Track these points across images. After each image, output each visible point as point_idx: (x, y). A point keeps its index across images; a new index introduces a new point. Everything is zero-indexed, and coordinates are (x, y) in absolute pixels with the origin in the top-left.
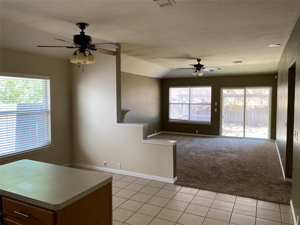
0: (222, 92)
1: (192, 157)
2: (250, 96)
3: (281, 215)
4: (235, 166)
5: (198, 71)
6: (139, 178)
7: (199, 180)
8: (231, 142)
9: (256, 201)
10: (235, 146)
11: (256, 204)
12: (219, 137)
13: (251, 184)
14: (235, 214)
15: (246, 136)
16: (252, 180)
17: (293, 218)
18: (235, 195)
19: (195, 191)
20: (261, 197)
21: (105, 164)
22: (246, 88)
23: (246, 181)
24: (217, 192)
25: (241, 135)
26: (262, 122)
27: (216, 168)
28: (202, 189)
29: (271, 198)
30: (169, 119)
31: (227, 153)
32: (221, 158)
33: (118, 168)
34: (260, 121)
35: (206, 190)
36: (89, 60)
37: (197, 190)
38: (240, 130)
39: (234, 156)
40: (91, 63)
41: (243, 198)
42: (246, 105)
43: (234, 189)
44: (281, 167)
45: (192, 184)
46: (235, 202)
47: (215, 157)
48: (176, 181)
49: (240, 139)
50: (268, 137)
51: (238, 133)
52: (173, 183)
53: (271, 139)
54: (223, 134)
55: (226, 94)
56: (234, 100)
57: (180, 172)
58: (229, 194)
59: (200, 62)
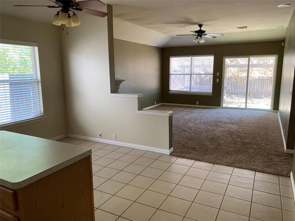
0: (225, 62)
1: (190, 128)
2: (254, 66)
3: (280, 188)
4: (234, 137)
5: (199, 37)
6: (134, 149)
7: (196, 151)
8: (231, 113)
9: (255, 173)
10: (235, 117)
11: (254, 176)
12: (220, 108)
13: (250, 156)
14: (232, 186)
15: (247, 107)
16: (251, 151)
17: (293, 191)
18: (232, 167)
19: (190, 162)
20: (260, 169)
21: (100, 135)
22: (250, 57)
23: (245, 152)
24: (214, 164)
25: (243, 106)
26: (265, 93)
27: (214, 139)
28: (199, 160)
29: (270, 170)
30: (169, 90)
31: (227, 123)
32: (220, 129)
33: (114, 139)
34: (263, 93)
35: (202, 161)
36: (74, 21)
37: (193, 161)
38: (242, 101)
39: (235, 127)
40: (76, 25)
41: (241, 169)
42: (250, 75)
43: (232, 160)
44: (282, 138)
45: (188, 156)
46: (232, 174)
47: (214, 128)
48: (172, 152)
49: (241, 110)
50: (270, 108)
51: (239, 104)
52: (169, 154)
53: (273, 110)
54: (224, 105)
55: (229, 64)
56: (237, 70)
57: (177, 143)
58: (226, 166)
59: (201, 28)
